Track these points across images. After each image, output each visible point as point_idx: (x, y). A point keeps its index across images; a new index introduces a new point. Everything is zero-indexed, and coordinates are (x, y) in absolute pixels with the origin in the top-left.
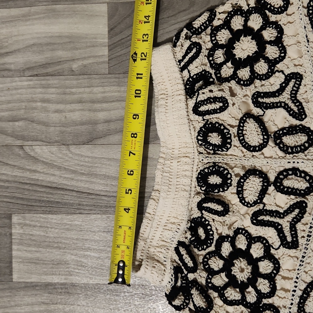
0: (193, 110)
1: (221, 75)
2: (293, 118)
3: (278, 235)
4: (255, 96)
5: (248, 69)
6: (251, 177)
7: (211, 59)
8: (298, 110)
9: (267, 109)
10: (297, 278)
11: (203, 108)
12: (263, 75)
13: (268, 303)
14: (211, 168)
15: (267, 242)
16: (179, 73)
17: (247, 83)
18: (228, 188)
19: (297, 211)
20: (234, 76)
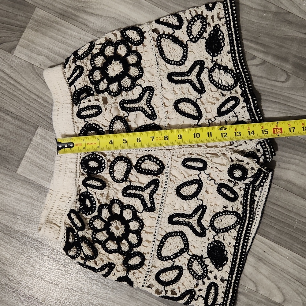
0: (77, 115)
1: (99, 89)
2: (148, 118)
3: (142, 203)
4: (122, 103)
5: (116, 83)
6: (119, 162)
7: (91, 77)
8: (151, 113)
9: (130, 112)
10: (156, 232)
11: (83, 114)
12: (127, 87)
13: (137, 251)
14: (90, 156)
15: (134, 208)
16: (68, 87)
17: (116, 94)
18: (103, 170)
19: (153, 186)
20: (107, 89)
